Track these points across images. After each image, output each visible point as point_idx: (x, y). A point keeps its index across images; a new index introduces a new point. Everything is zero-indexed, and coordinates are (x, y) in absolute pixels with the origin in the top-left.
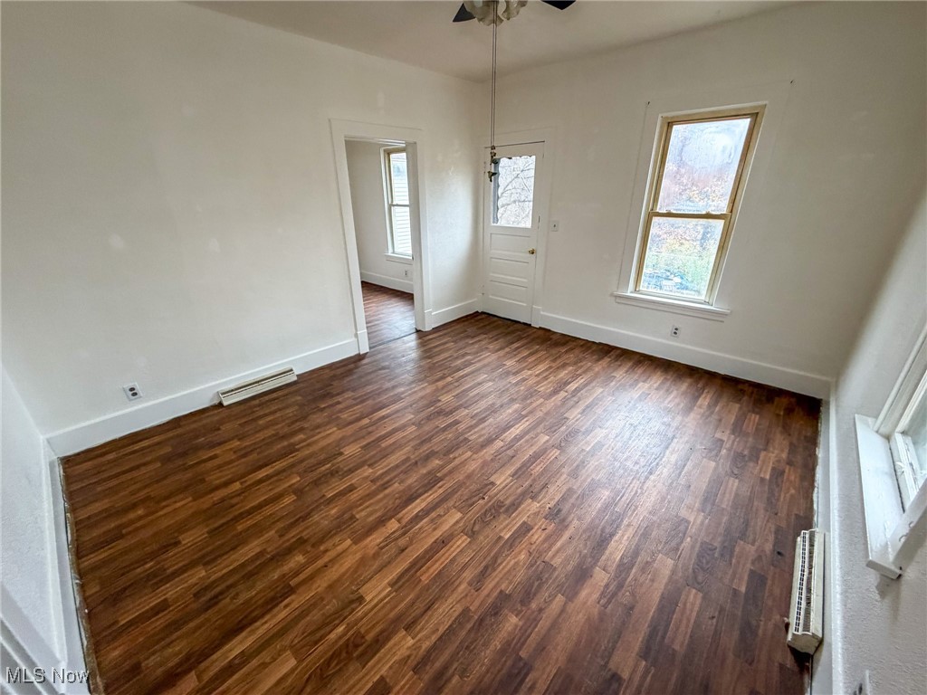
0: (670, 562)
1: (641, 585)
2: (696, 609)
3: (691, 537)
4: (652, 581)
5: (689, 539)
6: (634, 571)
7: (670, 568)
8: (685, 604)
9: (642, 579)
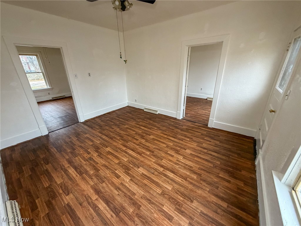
0: (59, 183)
1: (59, 174)
2: (44, 184)
3: (61, 193)
4: (58, 176)
5: (61, 192)
6: (63, 173)
7: (57, 182)
8: (47, 182)
9: (60, 174)
